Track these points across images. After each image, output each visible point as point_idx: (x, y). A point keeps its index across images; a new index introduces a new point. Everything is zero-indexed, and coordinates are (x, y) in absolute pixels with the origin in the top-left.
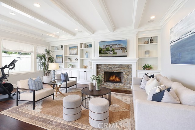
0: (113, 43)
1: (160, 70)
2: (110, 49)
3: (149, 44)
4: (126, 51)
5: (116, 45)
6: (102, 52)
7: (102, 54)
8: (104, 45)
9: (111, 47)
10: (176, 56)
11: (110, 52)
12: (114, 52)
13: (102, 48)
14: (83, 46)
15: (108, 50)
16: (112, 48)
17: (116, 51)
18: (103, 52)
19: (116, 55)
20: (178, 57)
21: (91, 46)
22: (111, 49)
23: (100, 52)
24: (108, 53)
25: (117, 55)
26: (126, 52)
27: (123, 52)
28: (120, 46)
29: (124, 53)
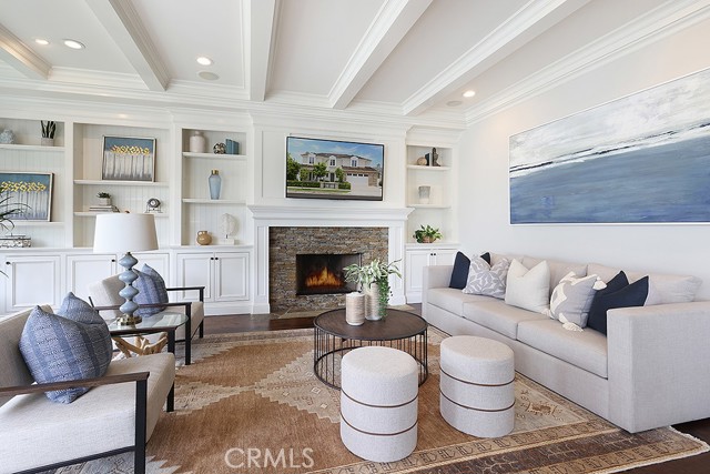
0: (339, 150)
1: (457, 242)
2: (329, 169)
3: (430, 167)
4: (379, 180)
5: (350, 157)
6: (298, 176)
7: (298, 185)
8: (307, 154)
9: (333, 163)
10: (532, 204)
11: (329, 179)
12: (341, 181)
13: (300, 161)
14: (195, 142)
15: (320, 170)
16: (338, 165)
17: (350, 179)
18: (303, 178)
19: (348, 194)
20: (543, 207)
21: (234, 148)
22: (333, 171)
23: (291, 177)
24: (322, 185)
25: (352, 192)
26: (381, 184)
27: (370, 185)
28: (361, 164)
29: (373, 187)
